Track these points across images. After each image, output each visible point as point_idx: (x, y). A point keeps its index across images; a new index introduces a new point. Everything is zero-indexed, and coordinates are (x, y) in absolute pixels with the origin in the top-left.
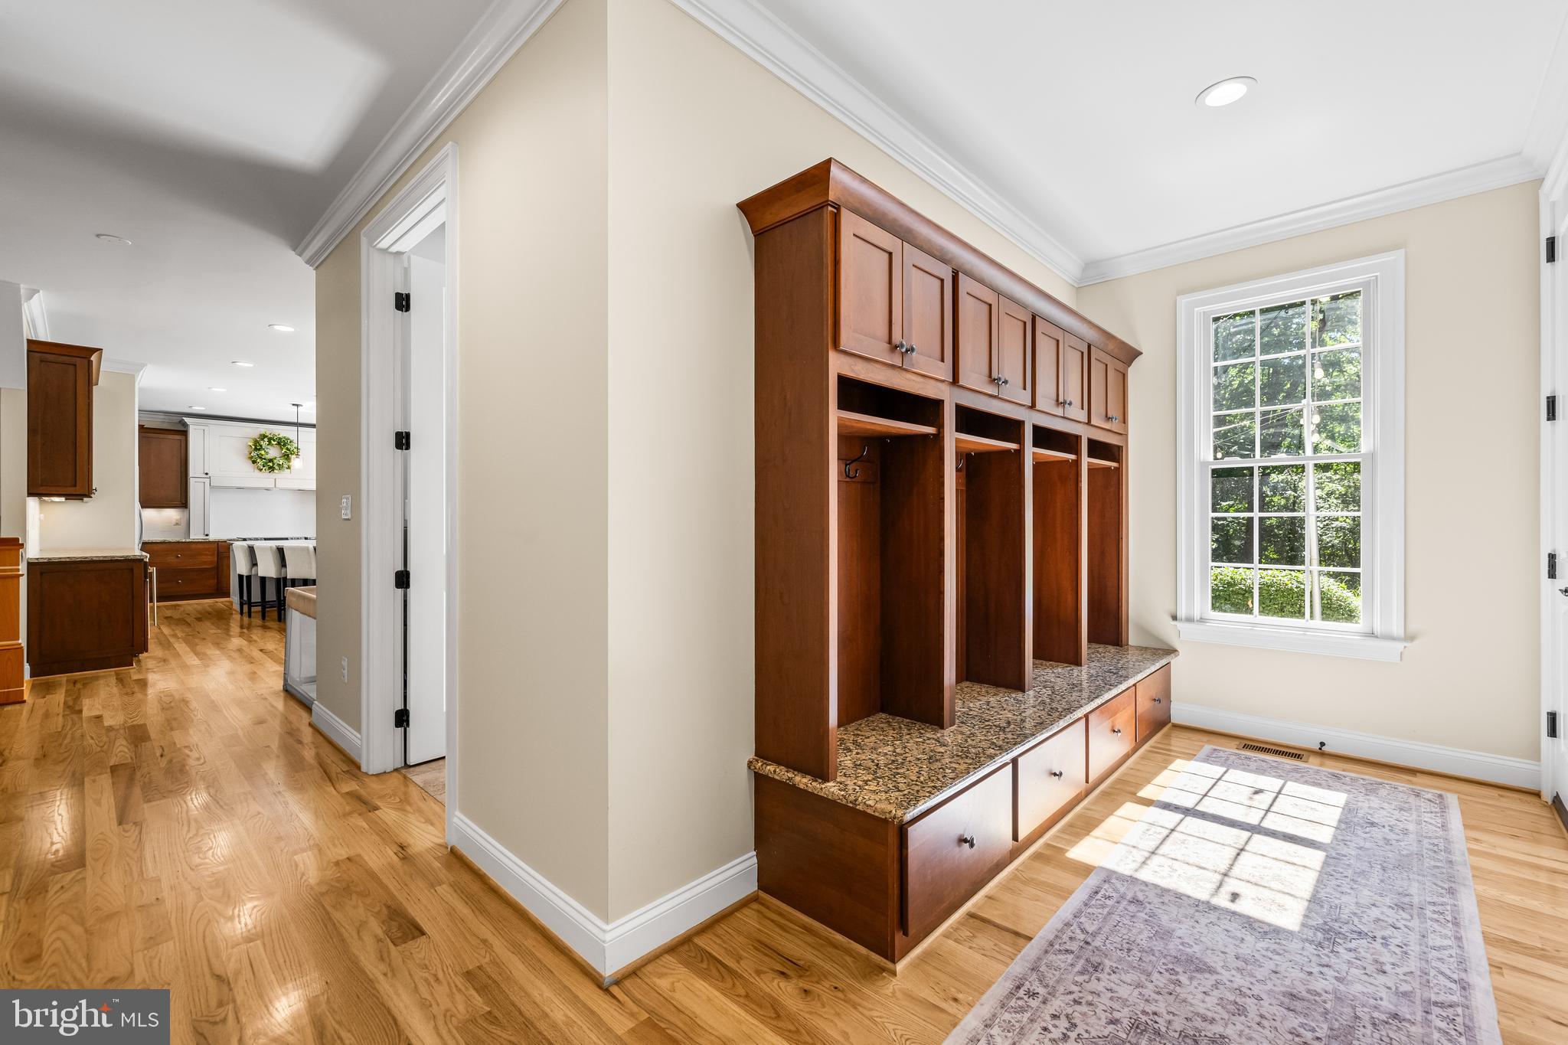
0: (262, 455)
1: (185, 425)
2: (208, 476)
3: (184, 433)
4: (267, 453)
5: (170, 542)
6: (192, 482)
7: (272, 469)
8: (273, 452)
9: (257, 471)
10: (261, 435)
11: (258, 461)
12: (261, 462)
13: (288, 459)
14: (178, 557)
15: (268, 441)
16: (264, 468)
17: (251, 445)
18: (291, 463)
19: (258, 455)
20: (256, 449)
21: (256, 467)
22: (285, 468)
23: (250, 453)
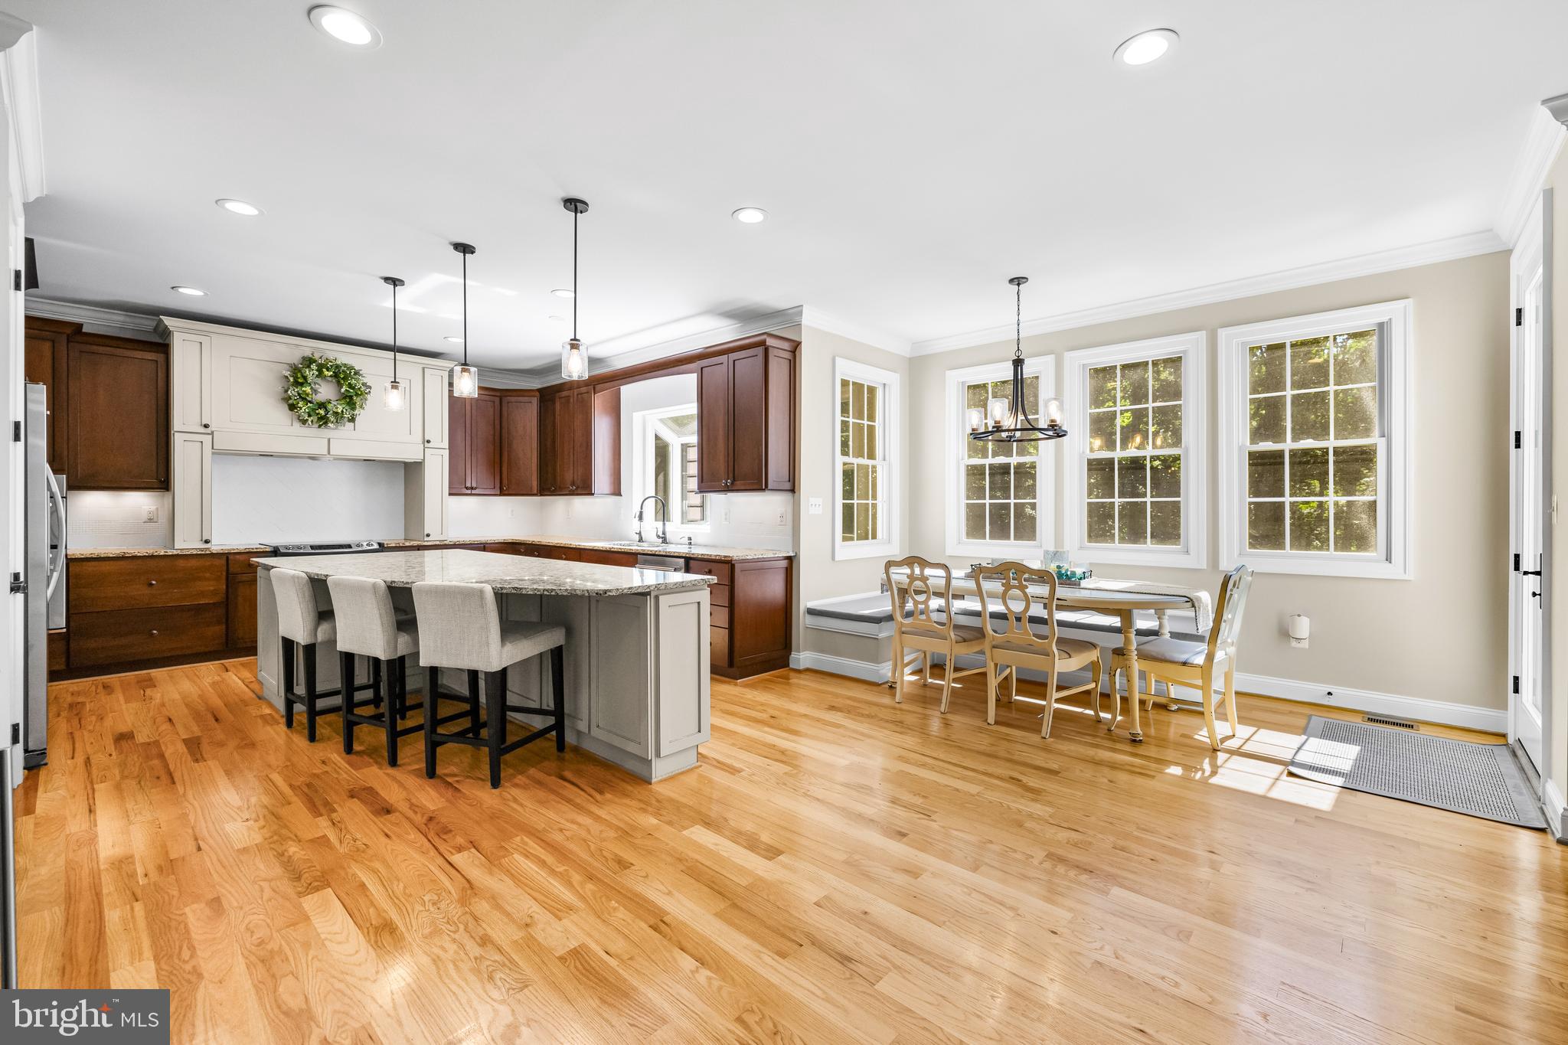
0: (308, 395)
1: (166, 333)
2: (208, 430)
3: (162, 347)
4: (315, 391)
5: (134, 558)
6: (178, 442)
7: (323, 421)
8: (325, 391)
9: (297, 425)
10: (304, 358)
11: (299, 405)
12: (304, 408)
13: (352, 405)
14: (151, 584)
15: (317, 370)
16: (310, 419)
17: (287, 377)
18: (356, 412)
19: (299, 394)
20: (297, 384)
21: (295, 417)
22: (346, 419)
23: (286, 391)
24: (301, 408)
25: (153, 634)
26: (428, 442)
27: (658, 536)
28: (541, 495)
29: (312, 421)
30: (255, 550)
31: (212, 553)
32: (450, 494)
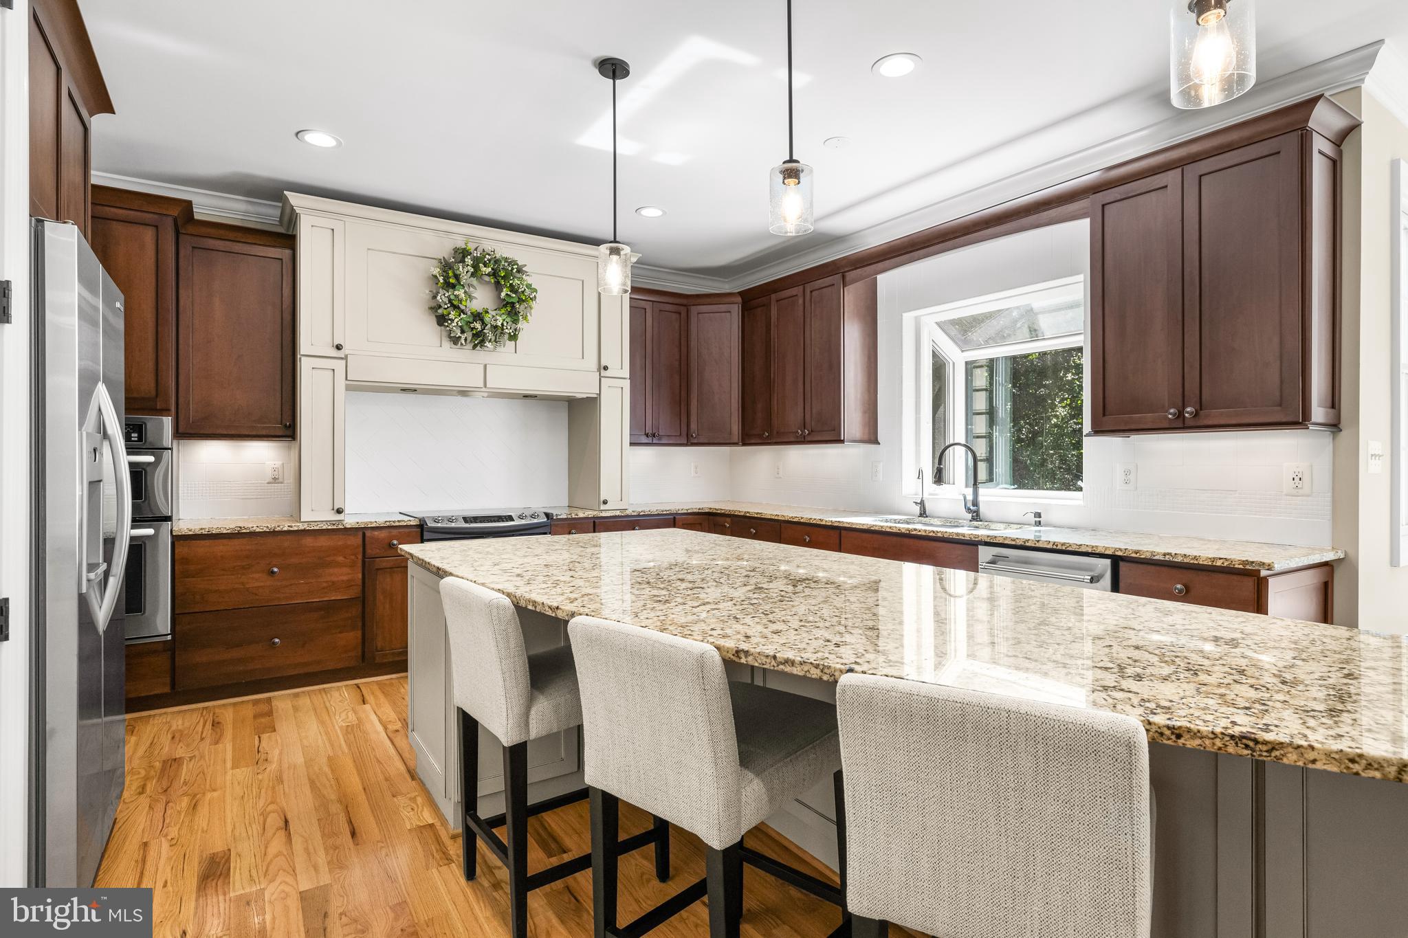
0: (461, 301)
1: (291, 219)
2: (341, 354)
3: (286, 239)
4: (470, 297)
5: (253, 534)
6: (306, 367)
7: (479, 340)
8: (480, 298)
9: (447, 344)
10: (456, 250)
11: (451, 316)
12: (456, 320)
13: (514, 314)
14: (273, 572)
15: (473, 266)
16: (463, 337)
17: (436, 277)
18: (519, 326)
19: (450, 301)
20: (449, 286)
21: (445, 334)
22: (506, 336)
23: (435, 297)
24: (452, 321)
25: (274, 643)
26: (606, 368)
27: (969, 510)
28: (744, 444)
29: (466, 340)
30: (397, 524)
31: (345, 528)
32: (632, 444)
